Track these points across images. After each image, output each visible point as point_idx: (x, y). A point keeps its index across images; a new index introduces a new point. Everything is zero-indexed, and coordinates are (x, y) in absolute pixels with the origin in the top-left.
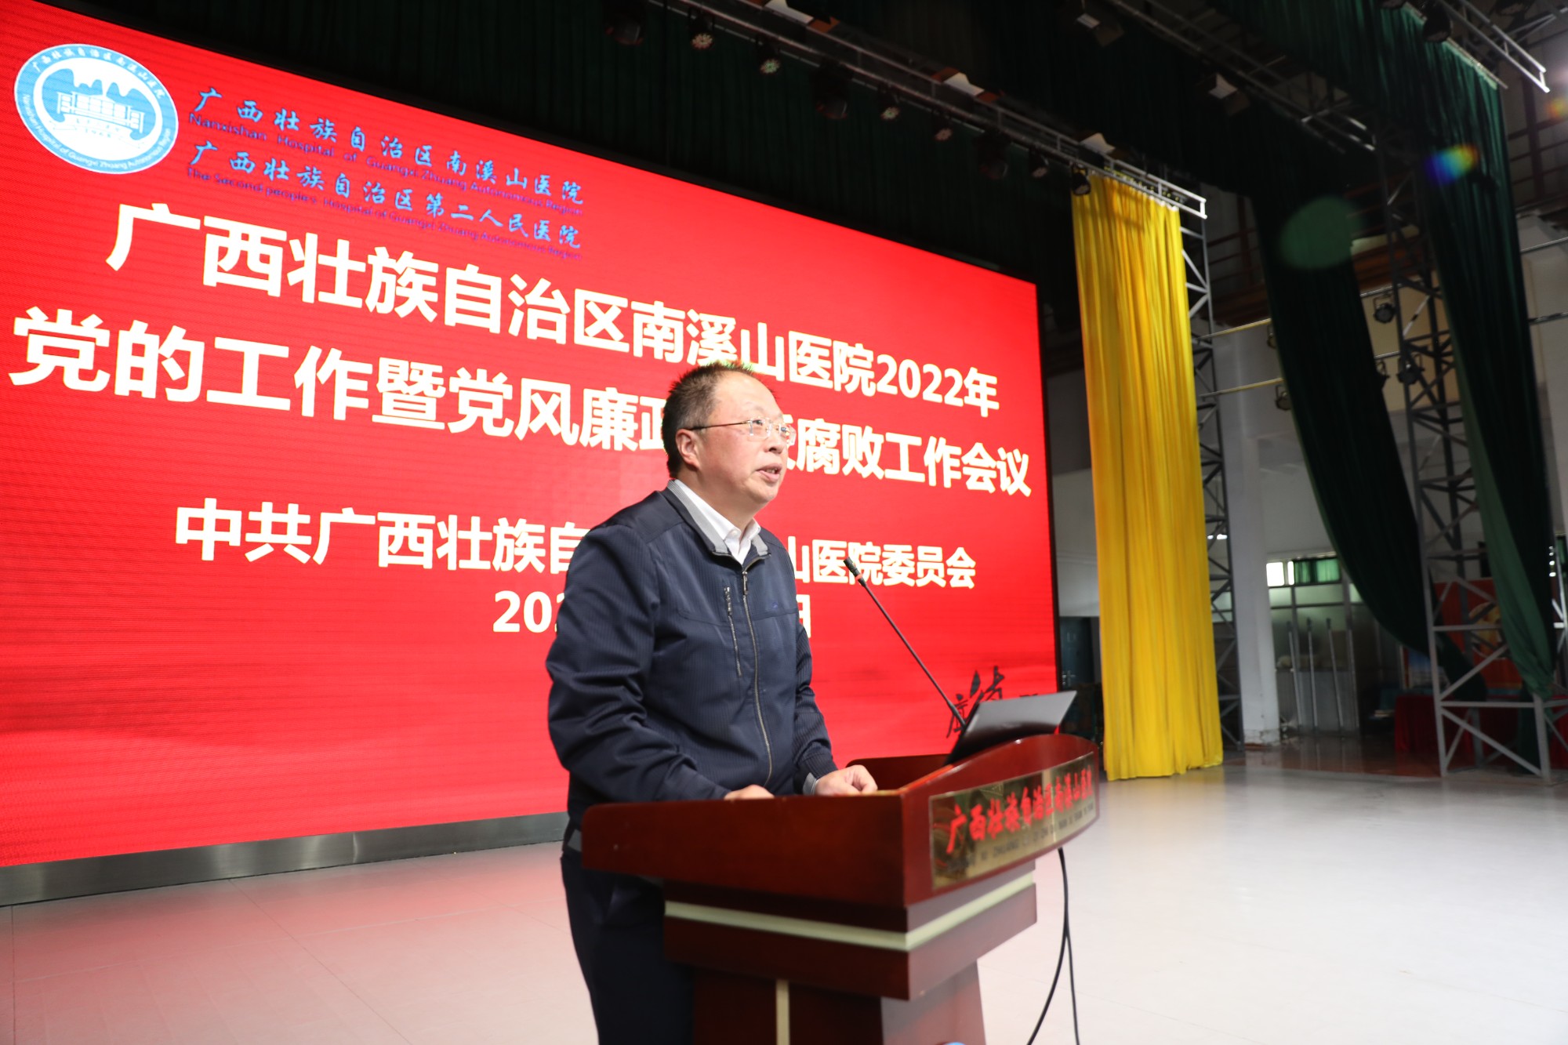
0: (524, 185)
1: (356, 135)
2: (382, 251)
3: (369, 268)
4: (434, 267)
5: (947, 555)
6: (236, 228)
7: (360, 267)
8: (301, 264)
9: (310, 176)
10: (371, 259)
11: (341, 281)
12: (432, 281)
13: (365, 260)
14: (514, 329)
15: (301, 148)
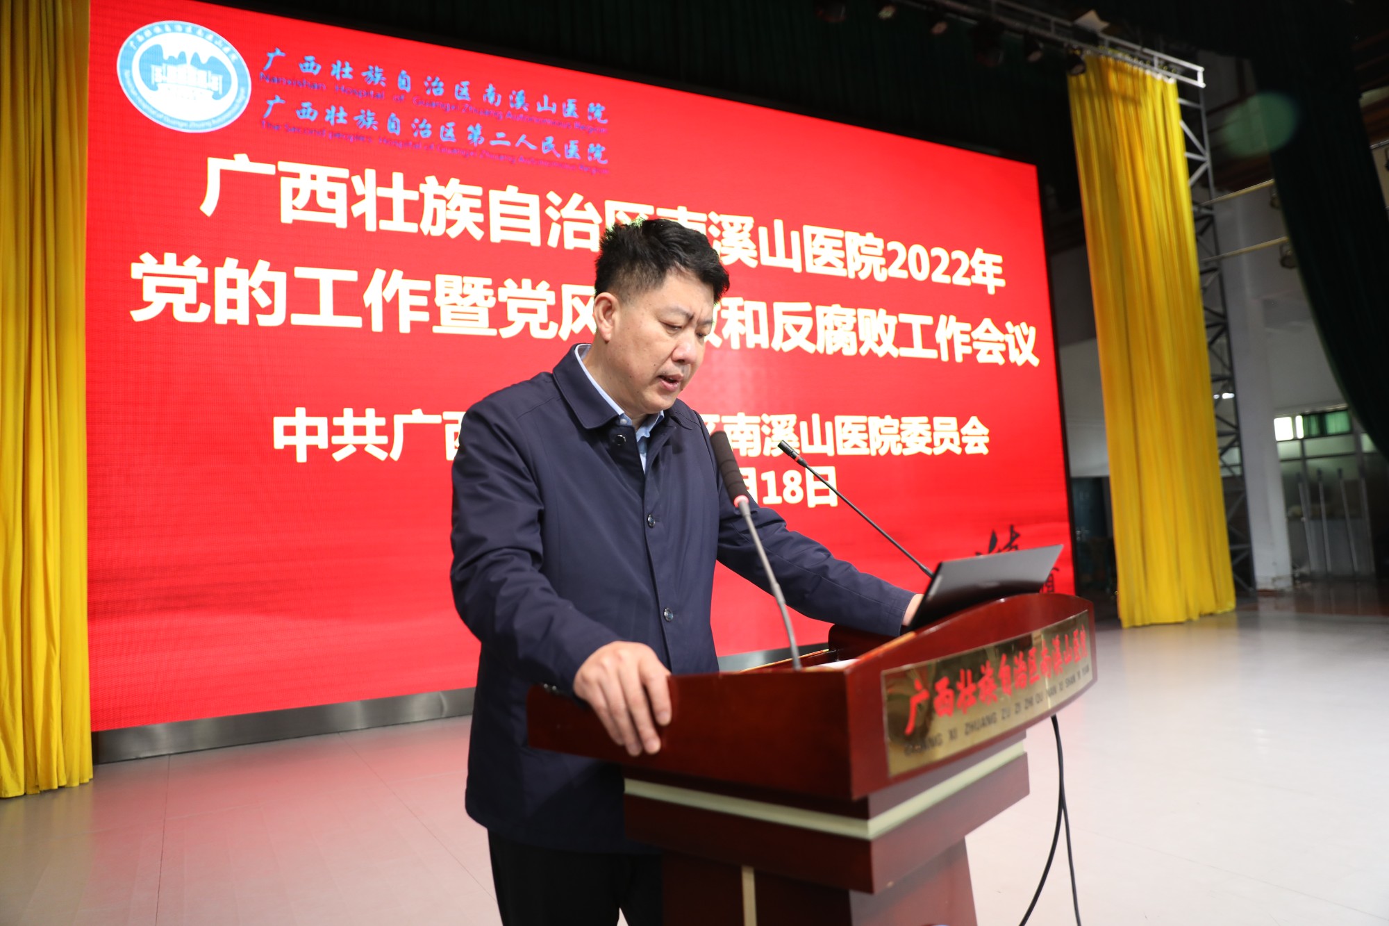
0: (554, 110)
1: (402, 78)
2: (431, 180)
3: (422, 196)
4: (478, 191)
5: (961, 424)
6: (305, 169)
7: (413, 195)
8: (363, 197)
9: (365, 118)
10: (422, 187)
11: (398, 210)
12: (477, 204)
13: (417, 189)
14: (553, 242)
15: (355, 94)
